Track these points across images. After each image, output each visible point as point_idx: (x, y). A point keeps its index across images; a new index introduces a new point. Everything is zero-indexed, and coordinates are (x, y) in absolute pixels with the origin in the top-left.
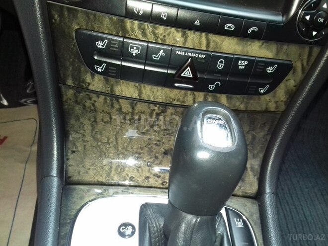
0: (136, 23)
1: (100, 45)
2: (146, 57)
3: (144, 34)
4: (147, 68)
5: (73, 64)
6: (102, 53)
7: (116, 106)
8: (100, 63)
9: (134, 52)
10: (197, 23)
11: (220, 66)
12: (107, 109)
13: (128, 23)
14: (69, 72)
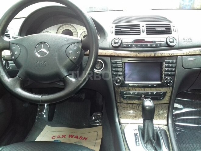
0: (131, 88)
1: (125, 93)
2: (134, 94)
3: (133, 89)
4: (135, 96)
5: (119, 98)
6: (125, 94)
7: (129, 106)
8: (125, 96)
9: (131, 93)
10: (143, 86)
11: (150, 94)
12: (127, 107)
13: (130, 88)
14: (119, 99)
